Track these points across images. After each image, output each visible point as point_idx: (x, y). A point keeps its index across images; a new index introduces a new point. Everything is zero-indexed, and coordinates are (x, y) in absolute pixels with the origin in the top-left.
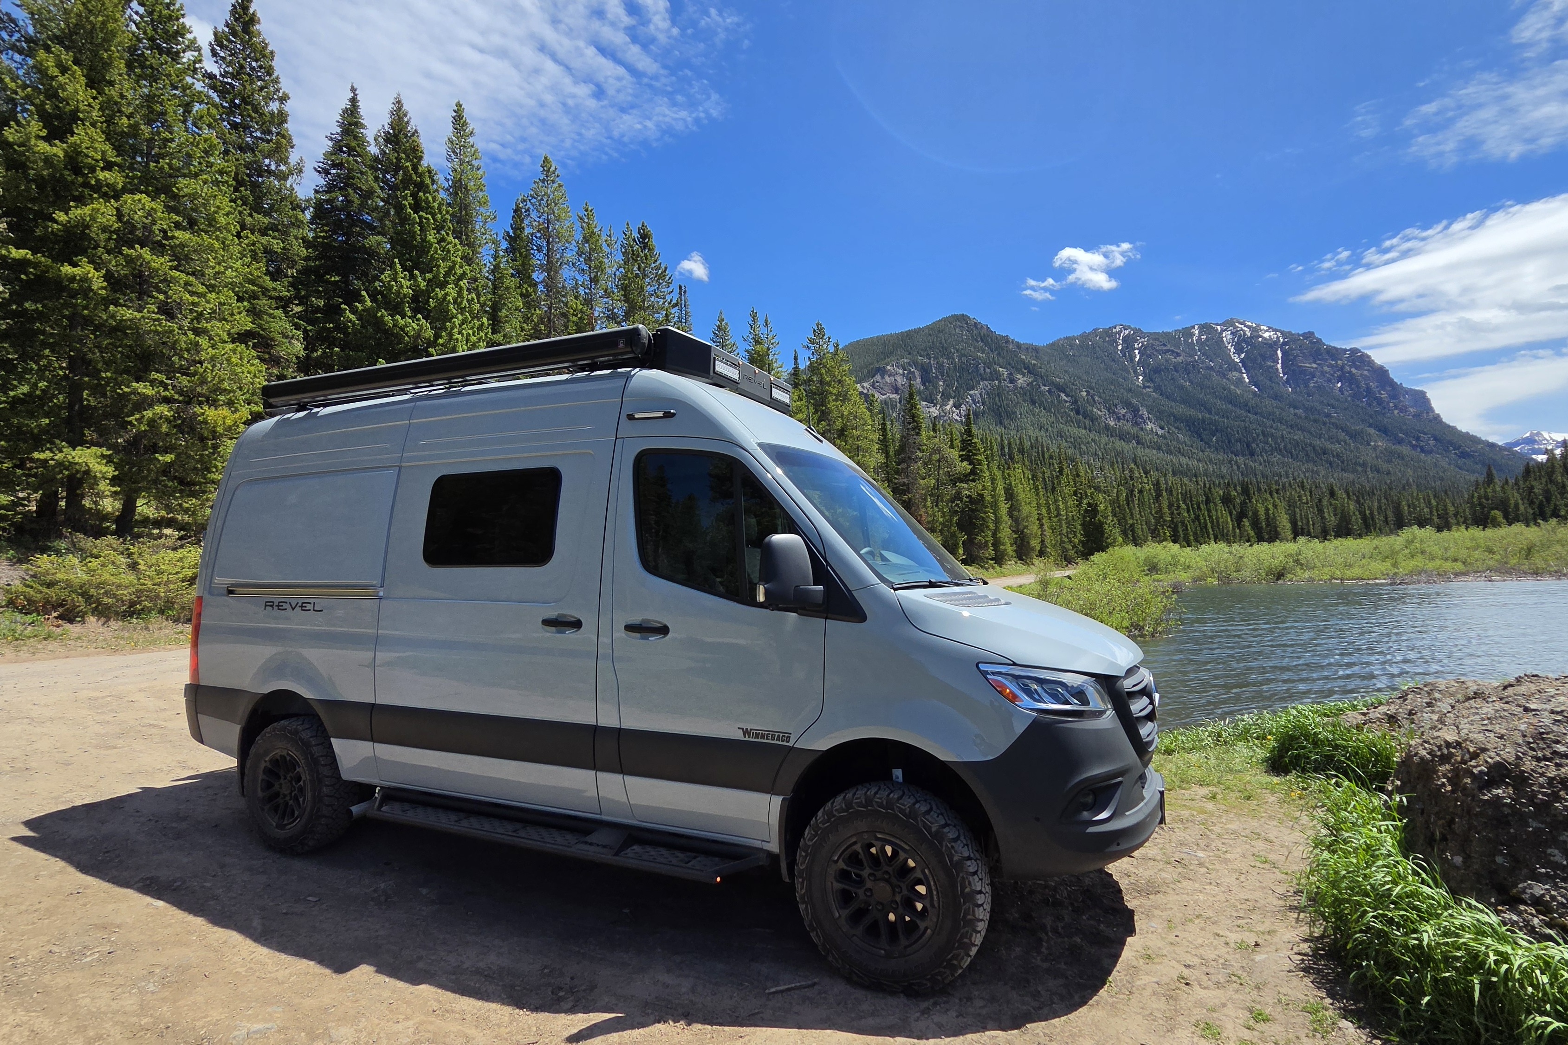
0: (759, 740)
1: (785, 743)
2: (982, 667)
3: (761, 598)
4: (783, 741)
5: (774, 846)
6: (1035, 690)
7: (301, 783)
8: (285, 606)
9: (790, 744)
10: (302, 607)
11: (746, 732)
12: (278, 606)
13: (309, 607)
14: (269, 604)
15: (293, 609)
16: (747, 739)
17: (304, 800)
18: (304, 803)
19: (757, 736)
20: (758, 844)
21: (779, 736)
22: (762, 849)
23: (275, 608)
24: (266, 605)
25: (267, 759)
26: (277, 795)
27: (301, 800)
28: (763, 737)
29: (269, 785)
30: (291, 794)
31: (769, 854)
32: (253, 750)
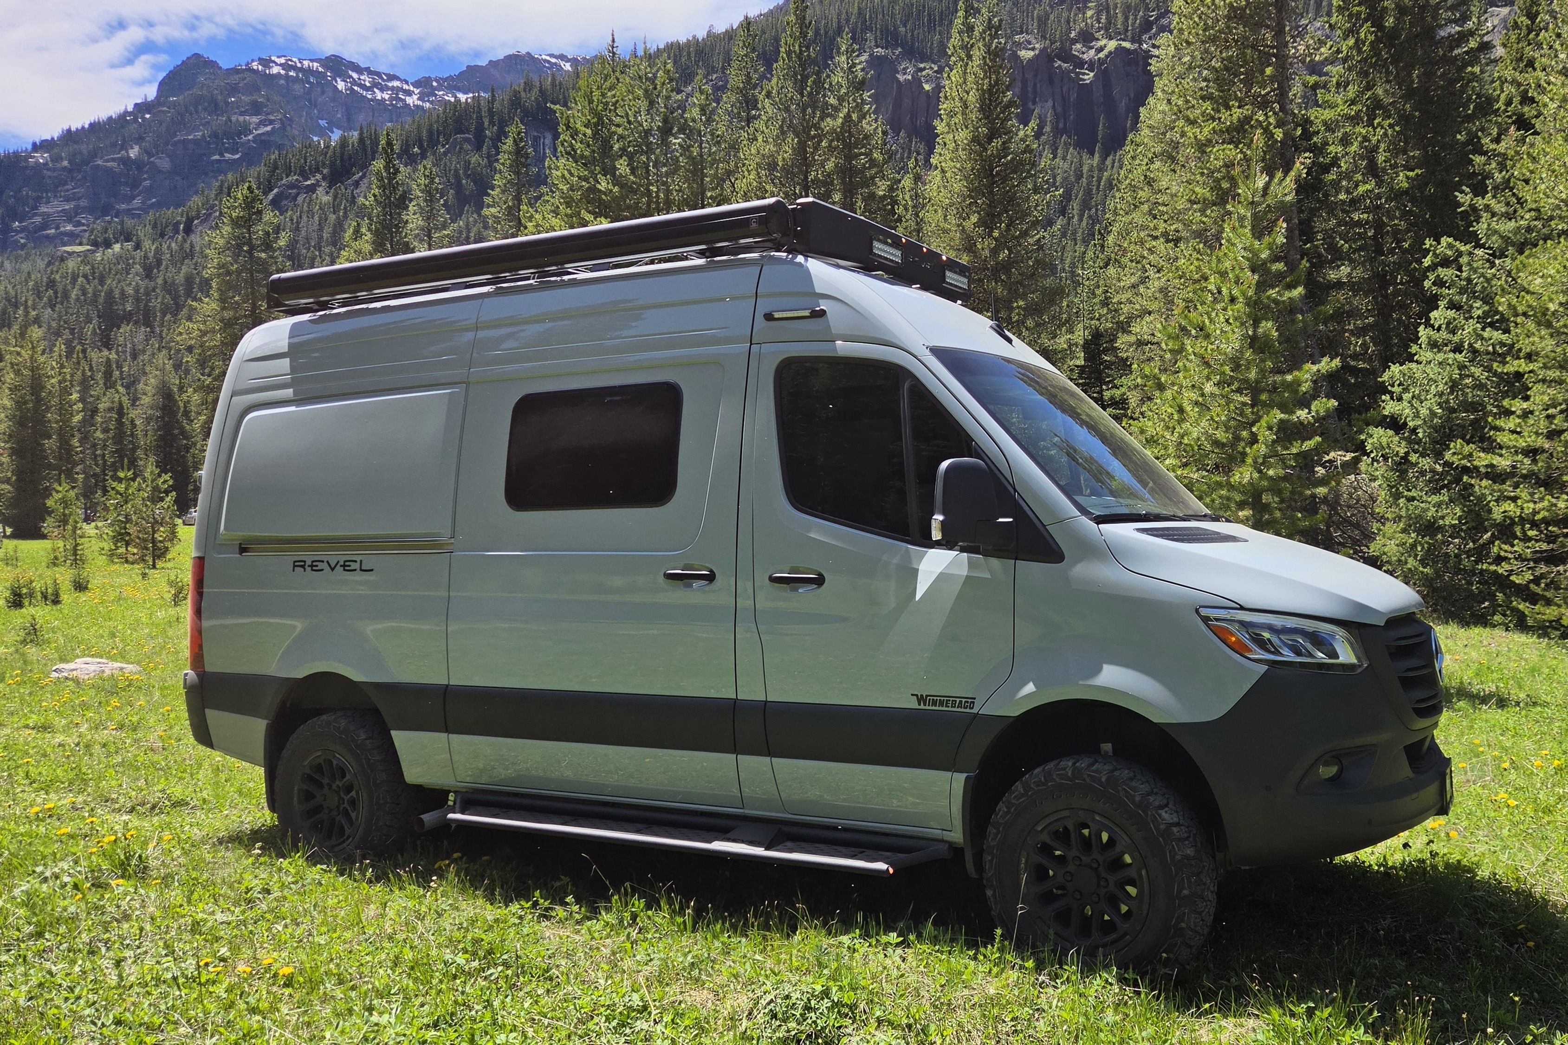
0: (937, 708)
1: (968, 710)
2: (1204, 612)
3: (936, 535)
4: (966, 708)
5: (957, 835)
6: (1269, 640)
7: (353, 793)
8: (321, 566)
9: (975, 711)
10: (344, 566)
11: (921, 699)
12: (312, 566)
13: (354, 566)
14: (299, 564)
15: (333, 569)
16: (922, 707)
17: (358, 814)
18: (357, 818)
19: (934, 703)
20: (937, 833)
21: (961, 702)
22: (943, 841)
23: (308, 569)
24: (295, 566)
25: (306, 763)
26: (319, 809)
27: (353, 815)
28: (941, 704)
29: (308, 796)
30: (338, 807)
31: (951, 845)
32: (286, 753)
